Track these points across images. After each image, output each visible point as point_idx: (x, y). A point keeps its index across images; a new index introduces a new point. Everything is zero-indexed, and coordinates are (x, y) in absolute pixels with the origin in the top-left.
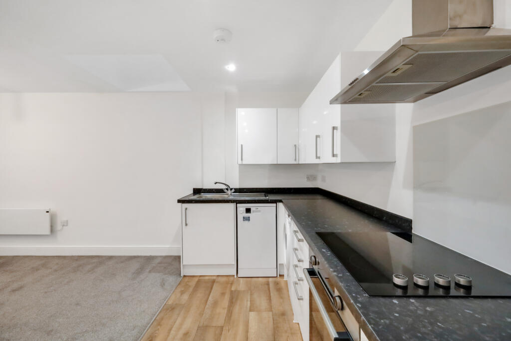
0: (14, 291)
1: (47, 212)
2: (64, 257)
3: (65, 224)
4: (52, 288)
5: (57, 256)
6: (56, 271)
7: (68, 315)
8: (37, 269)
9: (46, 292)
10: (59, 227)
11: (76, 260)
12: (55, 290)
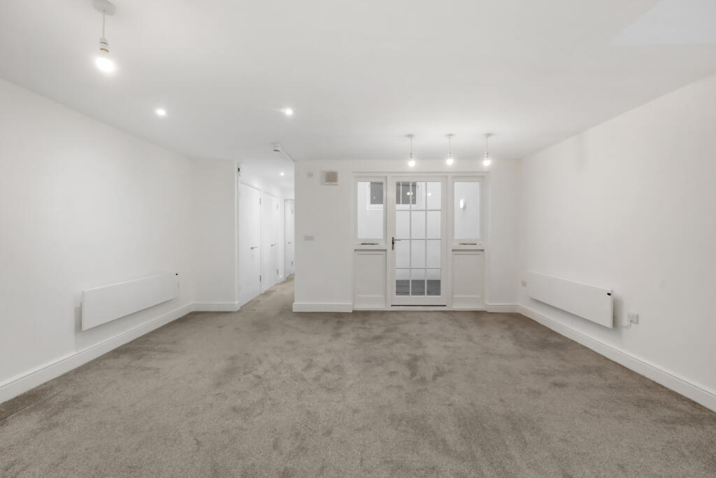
0: (555, 384)
1: (609, 294)
2: (631, 373)
3: (635, 320)
4: (595, 410)
5: (620, 365)
6: (610, 386)
7: (600, 473)
8: (589, 372)
9: (586, 412)
10: (625, 321)
11: (649, 388)
12: (598, 416)
